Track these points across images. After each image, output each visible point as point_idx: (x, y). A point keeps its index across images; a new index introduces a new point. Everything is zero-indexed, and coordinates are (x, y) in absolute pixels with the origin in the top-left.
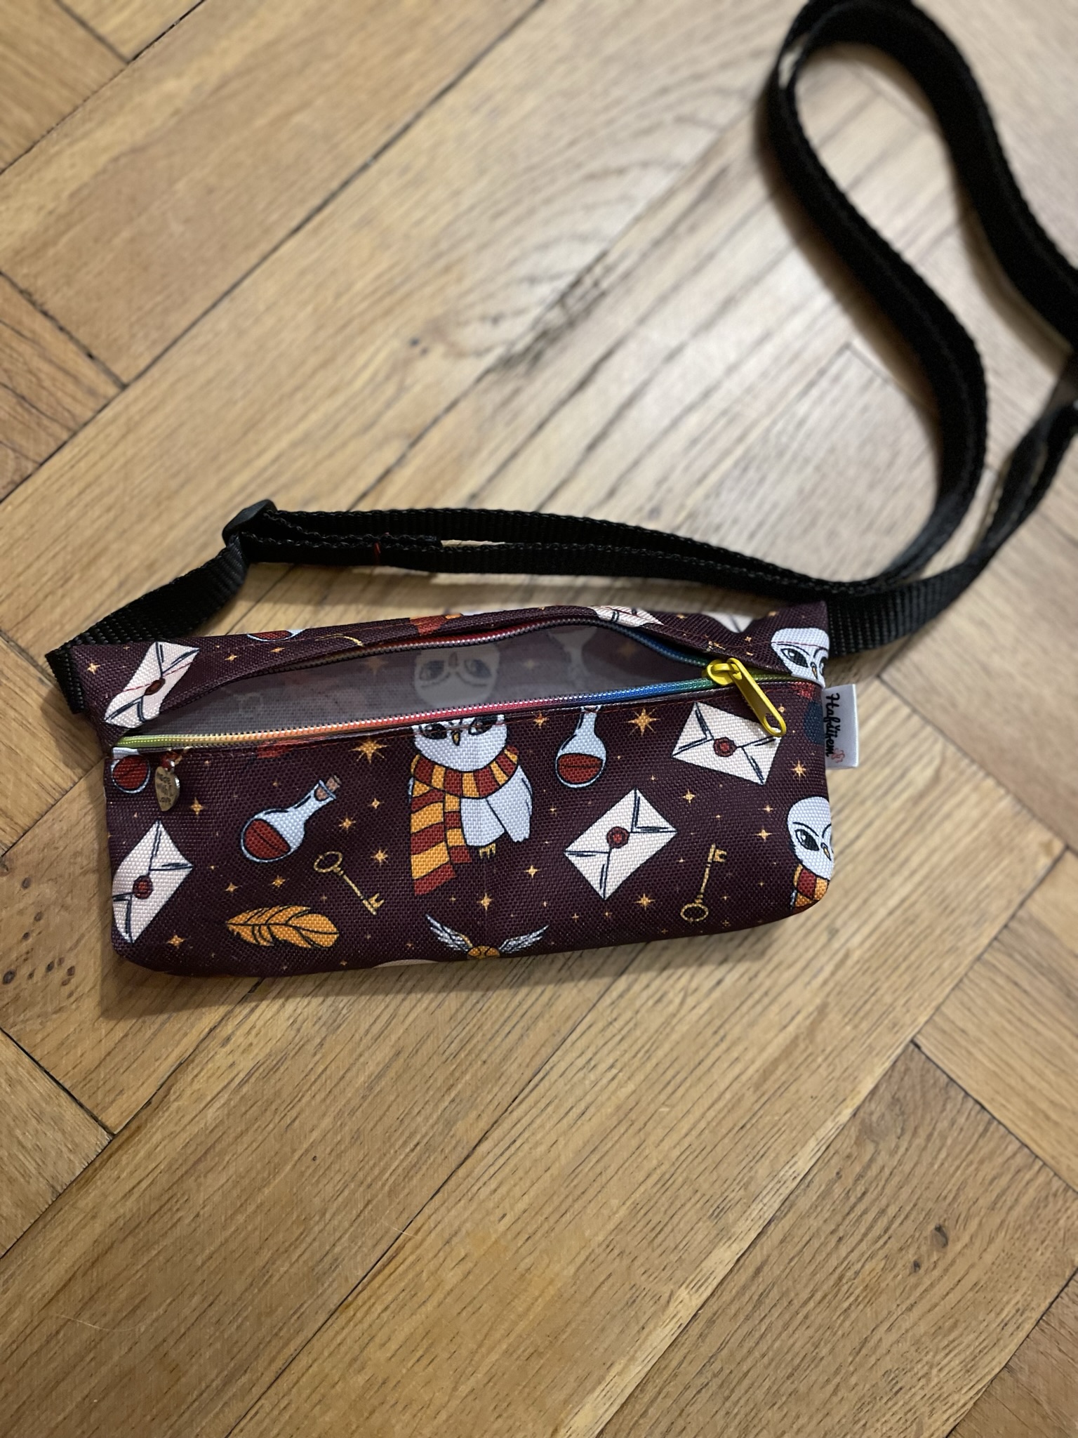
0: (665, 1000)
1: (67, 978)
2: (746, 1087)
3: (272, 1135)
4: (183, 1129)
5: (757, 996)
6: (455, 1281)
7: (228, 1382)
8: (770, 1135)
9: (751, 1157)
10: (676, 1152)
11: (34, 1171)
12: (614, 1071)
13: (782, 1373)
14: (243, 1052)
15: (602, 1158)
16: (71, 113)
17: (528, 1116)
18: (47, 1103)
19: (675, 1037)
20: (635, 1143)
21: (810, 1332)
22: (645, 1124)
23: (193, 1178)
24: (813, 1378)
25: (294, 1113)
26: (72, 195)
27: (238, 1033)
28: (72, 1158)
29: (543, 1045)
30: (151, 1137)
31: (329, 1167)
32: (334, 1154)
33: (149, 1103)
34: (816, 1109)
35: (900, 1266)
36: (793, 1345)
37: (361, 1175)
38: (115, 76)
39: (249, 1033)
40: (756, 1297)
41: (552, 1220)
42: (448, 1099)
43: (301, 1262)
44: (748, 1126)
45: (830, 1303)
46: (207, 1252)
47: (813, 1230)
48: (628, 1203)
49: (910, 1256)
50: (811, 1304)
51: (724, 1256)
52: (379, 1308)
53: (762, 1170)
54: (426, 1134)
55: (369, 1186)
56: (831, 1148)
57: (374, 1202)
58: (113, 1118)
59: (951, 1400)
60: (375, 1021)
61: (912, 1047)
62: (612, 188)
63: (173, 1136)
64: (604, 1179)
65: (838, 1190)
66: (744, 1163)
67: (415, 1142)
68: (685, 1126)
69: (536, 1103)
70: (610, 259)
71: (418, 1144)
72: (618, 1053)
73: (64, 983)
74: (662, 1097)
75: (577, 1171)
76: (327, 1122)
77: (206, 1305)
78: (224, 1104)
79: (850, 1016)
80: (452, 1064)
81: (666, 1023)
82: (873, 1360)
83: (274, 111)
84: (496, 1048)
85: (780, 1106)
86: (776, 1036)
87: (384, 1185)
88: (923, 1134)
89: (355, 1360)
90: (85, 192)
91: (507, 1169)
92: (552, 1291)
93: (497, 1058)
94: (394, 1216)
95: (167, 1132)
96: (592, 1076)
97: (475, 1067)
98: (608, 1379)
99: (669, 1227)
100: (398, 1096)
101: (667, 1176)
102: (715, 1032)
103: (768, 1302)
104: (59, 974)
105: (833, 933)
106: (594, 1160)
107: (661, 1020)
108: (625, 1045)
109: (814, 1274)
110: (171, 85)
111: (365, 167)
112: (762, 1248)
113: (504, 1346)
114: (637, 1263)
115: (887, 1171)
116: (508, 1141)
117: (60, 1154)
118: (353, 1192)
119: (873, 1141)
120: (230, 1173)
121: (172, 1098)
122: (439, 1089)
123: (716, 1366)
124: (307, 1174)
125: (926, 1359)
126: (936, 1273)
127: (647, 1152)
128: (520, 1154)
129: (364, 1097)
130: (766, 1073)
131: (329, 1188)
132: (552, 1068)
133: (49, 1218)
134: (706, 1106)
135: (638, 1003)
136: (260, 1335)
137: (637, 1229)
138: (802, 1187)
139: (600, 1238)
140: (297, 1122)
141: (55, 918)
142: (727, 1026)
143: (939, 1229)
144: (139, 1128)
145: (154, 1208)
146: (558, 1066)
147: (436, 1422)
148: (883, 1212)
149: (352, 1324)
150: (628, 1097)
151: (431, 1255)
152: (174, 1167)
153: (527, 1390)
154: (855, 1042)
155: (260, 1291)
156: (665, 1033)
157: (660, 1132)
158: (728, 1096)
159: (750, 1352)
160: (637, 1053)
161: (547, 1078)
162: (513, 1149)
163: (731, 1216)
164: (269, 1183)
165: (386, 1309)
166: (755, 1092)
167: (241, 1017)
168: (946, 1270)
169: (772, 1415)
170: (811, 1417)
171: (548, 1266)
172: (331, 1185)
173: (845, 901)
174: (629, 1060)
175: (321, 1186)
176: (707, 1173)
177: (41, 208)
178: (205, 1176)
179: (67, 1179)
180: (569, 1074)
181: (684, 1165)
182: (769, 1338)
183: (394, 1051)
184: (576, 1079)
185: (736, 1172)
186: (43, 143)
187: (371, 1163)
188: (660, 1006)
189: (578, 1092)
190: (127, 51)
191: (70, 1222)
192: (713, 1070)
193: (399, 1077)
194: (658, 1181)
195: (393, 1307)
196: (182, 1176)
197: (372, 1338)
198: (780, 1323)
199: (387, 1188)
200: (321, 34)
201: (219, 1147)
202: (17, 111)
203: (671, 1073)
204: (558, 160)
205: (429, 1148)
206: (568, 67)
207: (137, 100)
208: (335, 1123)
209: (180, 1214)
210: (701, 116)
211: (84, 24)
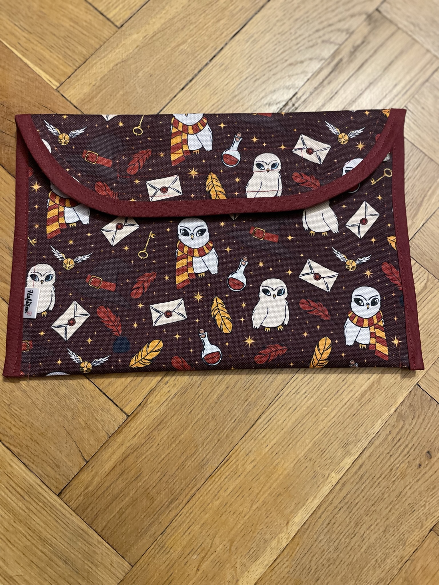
2: (355, 401)
3: (184, 416)
4: (153, 414)
6: (250, 468)
7: (171, 503)
8: (364, 418)
9: (357, 426)
10: (330, 423)
11: (101, 428)
12: (306, 394)
13: (370, 504)
14: (173, 387)
15: (302, 425)
16: (99, 48)
17: (275, 410)
18: (105, 405)
19: (328, 382)
20: (314, 420)
21: (381, 489)
22: (318, 414)
23: (156, 431)
24: (382, 506)
25: (191, 408)
26: (101, 79)
28: (114, 424)
30: (141, 417)
31: (204, 428)
32: (206, 423)
33: (140, 405)
34: (381, 408)
35: (413, 465)
36: (374, 494)
37: (216, 430)
38: (115, 33)
40: (360, 476)
41: (285, 447)
42: (246, 404)
43: (195, 461)
44: (356, 415)
45: (388, 478)
46: (162, 457)
47: (381, 452)
48: (312, 442)
49: (417, 462)
50: (381, 479)
51: (348, 461)
52: (224, 477)
53: (362, 430)
54: (239, 416)
55: (219, 435)
56: (387, 423)
57: (221, 440)
58: (128, 410)
59: (434, 515)
61: (417, 386)
62: (299, 69)
63: (149, 416)
64: (303, 433)
65: (390, 438)
66: (355, 428)
68: (333, 414)
69: (278, 405)
70: (298, 95)
71: (236, 419)
72: (307, 388)
74: (324, 404)
75: (294, 430)
76: (203, 412)
77: (162, 476)
78: (167, 405)
80: (247, 391)
82: (404, 499)
83: (173, 45)
84: (262, 387)
85: (368, 407)
86: (366, 382)
87: (224, 434)
88: (421, 418)
89: (216, 496)
90: (106, 77)
91: (268, 429)
92: (285, 472)
93: (263, 389)
94: (228, 445)
95: (147, 415)
96: (298, 396)
97: (256, 392)
98: (306, 504)
99: (328, 450)
100: (228, 402)
101: (326, 432)
102: (344, 380)
103: (365, 477)
106: (300, 426)
108: (310, 385)
109: (381, 468)
110: (135, 36)
111: (207, 64)
112: (362, 458)
113: (269, 492)
114: (316, 463)
115: (408, 431)
116: (268, 419)
117: (110, 422)
118: (213, 437)
119: (403, 420)
120: (170, 429)
121: (149, 402)
122: (243, 400)
123: (346, 501)
124: (197, 430)
125: (424, 500)
126: (427, 468)
127: (319, 423)
128: (273, 423)
129: (216, 403)
130: (363, 395)
131: (205, 435)
132: (283, 393)
133: (107, 444)
134: (340, 407)
136: (182, 486)
137: (315, 451)
138: (377, 436)
139: (303, 453)
140: (193, 412)
142: (348, 378)
143: (428, 452)
144: (137, 414)
145: (143, 441)
146: (285, 393)
147: (245, 519)
148: (407, 446)
149: (214, 483)
150: (311, 404)
151: (242, 459)
152: (150, 428)
153: (277, 508)
154: (395, 384)
155: (181, 471)
157: (323, 416)
158: (348, 404)
159: (358, 496)
160: (314, 388)
161: (281, 397)
162: (270, 422)
163: (350, 447)
164: (183, 433)
165: (226, 478)
166: (358, 402)
168: (431, 467)
169: (366, 518)
170: (381, 520)
171: (284, 464)
174: (311, 391)
175: (202, 434)
176: (341, 431)
177: (90, 84)
178: (161, 431)
179: (113, 432)
180: (290, 395)
181: (333, 429)
182: (365, 491)
183: (226, 387)
184: (292, 397)
185: (352, 431)
186: (90, 59)
187: (219, 426)
189: (293, 402)
190: (118, 24)
191: (114, 446)
192: (343, 394)
193: (228, 396)
194: (324, 433)
195: (229, 477)
196: (153, 431)
197: (221, 489)
198: (369, 486)
199: (225, 435)
200: (189, 15)
201: (165, 420)
202: (80, 48)
203: (327, 395)
204: (278, 59)
205: (240, 421)
206: (282, 23)
207: (123, 42)
208: (206, 412)
209: (152, 444)
210: (332, 40)
211: (102, 14)
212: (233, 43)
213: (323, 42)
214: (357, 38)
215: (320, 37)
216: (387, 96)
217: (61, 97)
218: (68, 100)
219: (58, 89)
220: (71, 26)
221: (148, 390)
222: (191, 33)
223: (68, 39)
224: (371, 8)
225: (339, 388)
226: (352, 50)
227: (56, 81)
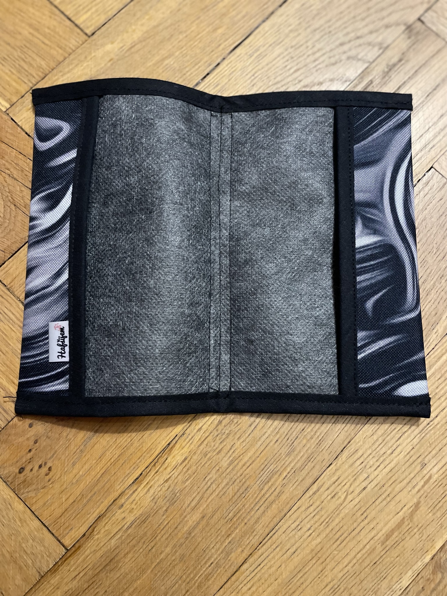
0: (336, 497)
1: (48, 472)
2: (377, 543)
3: (141, 555)
4: (100, 549)
5: (383, 496)
8: (388, 568)
9: (379, 578)
10: (341, 574)
11: (30, 564)
12: (310, 531)
14: (130, 512)
16: (63, 61)
17: (267, 552)
18: (37, 532)
19: (342, 515)
20: (320, 569)
22: (325, 560)
23: (104, 573)
25: (152, 544)
27: (127, 503)
28: (48, 559)
29: (275, 517)
30: (85, 552)
31: (169, 572)
32: (171, 565)
33: (84, 535)
34: (413, 555)
37: (184, 577)
38: (83, 43)
39: (132, 503)
42: (227, 541)
44: (378, 563)
53: (384, 584)
54: (217, 558)
55: (188, 583)
56: (420, 575)
57: (191, 590)
58: (68, 542)
60: (193, 500)
64: (304, 586)
66: (375, 581)
67: (211, 562)
68: (346, 561)
71: (212, 563)
72: (312, 522)
73: (47, 475)
74: (335, 546)
75: (291, 581)
76: (168, 550)
78: (119, 538)
79: (431, 508)
80: (230, 524)
81: (337, 508)
83: (157, 58)
84: (251, 517)
85: (395, 553)
86: (394, 517)
87: (195, 583)
91: (256, 578)
93: (252, 521)
95: (92, 550)
96: (299, 533)
97: (241, 526)
100: (203, 539)
101: (336, 586)
102: (362, 514)
104: (45, 470)
105: (424, 465)
106: (299, 576)
107: (335, 507)
108: (317, 517)
110: (109, 47)
117: (43, 557)
119: (441, 572)
120: (122, 572)
121: (95, 533)
122: (223, 536)
124: (158, 575)
127: (326, 573)
128: (263, 571)
129: (187, 538)
130: (388, 536)
131: (169, 582)
132: (279, 529)
133: (37, 587)
134: (357, 551)
135: (323, 498)
140: (154, 550)
141: (43, 442)
142: (368, 511)
144: (79, 547)
145: (86, 586)
146: (282, 527)
150: (317, 546)
152: (95, 568)
154: (433, 522)
156: (336, 514)
157: (333, 564)
158: (368, 547)
160: (322, 523)
161: (277, 533)
162: (259, 568)
164: (140, 578)
166: (382, 546)
167: (128, 495)
172: (170, 580)
173: (430, 450)
174: (318, 526)
175: (165, 581)
176: (356, 585)
178: (110, 573)
179: (46, 569)
180: (288, 532)
181: (345, 581)
183: (201, 515)
184: (291, 535)
185: (371, 586)
186: (50, 75)
187: (189, 572)
188: (334, 499)
189: (293, 541)
190: (89, 31)
191: (47, 590)
192: (361, 534)
193: (204, 529)
194: (332, 588)
196: (99, 572)
199: (197, 584)
200: (179, 21)
201: (116, 559)
202: (38, 59)
203: (339, 534)
204: (290, 79)
205: (218, 566)
206: (296, 34)
207: (93, 55)
208: (172, 551)
209: (97, 590)
210: (360, 57)
211: (69, 19)
212: (233, 57)
213: (349, 58)
214: (393, 56)
215: (345, 52)
216: (430, 130)
217: (10, 122)
218: (18, 125)
219: (7, 112)
220: (30, 33)
221: (95, 515)
222: (180, 44)
223: (25, 50)
224: (412, 18)
225: (355, 525)
226: (386, 70)
227: (6, 101)
